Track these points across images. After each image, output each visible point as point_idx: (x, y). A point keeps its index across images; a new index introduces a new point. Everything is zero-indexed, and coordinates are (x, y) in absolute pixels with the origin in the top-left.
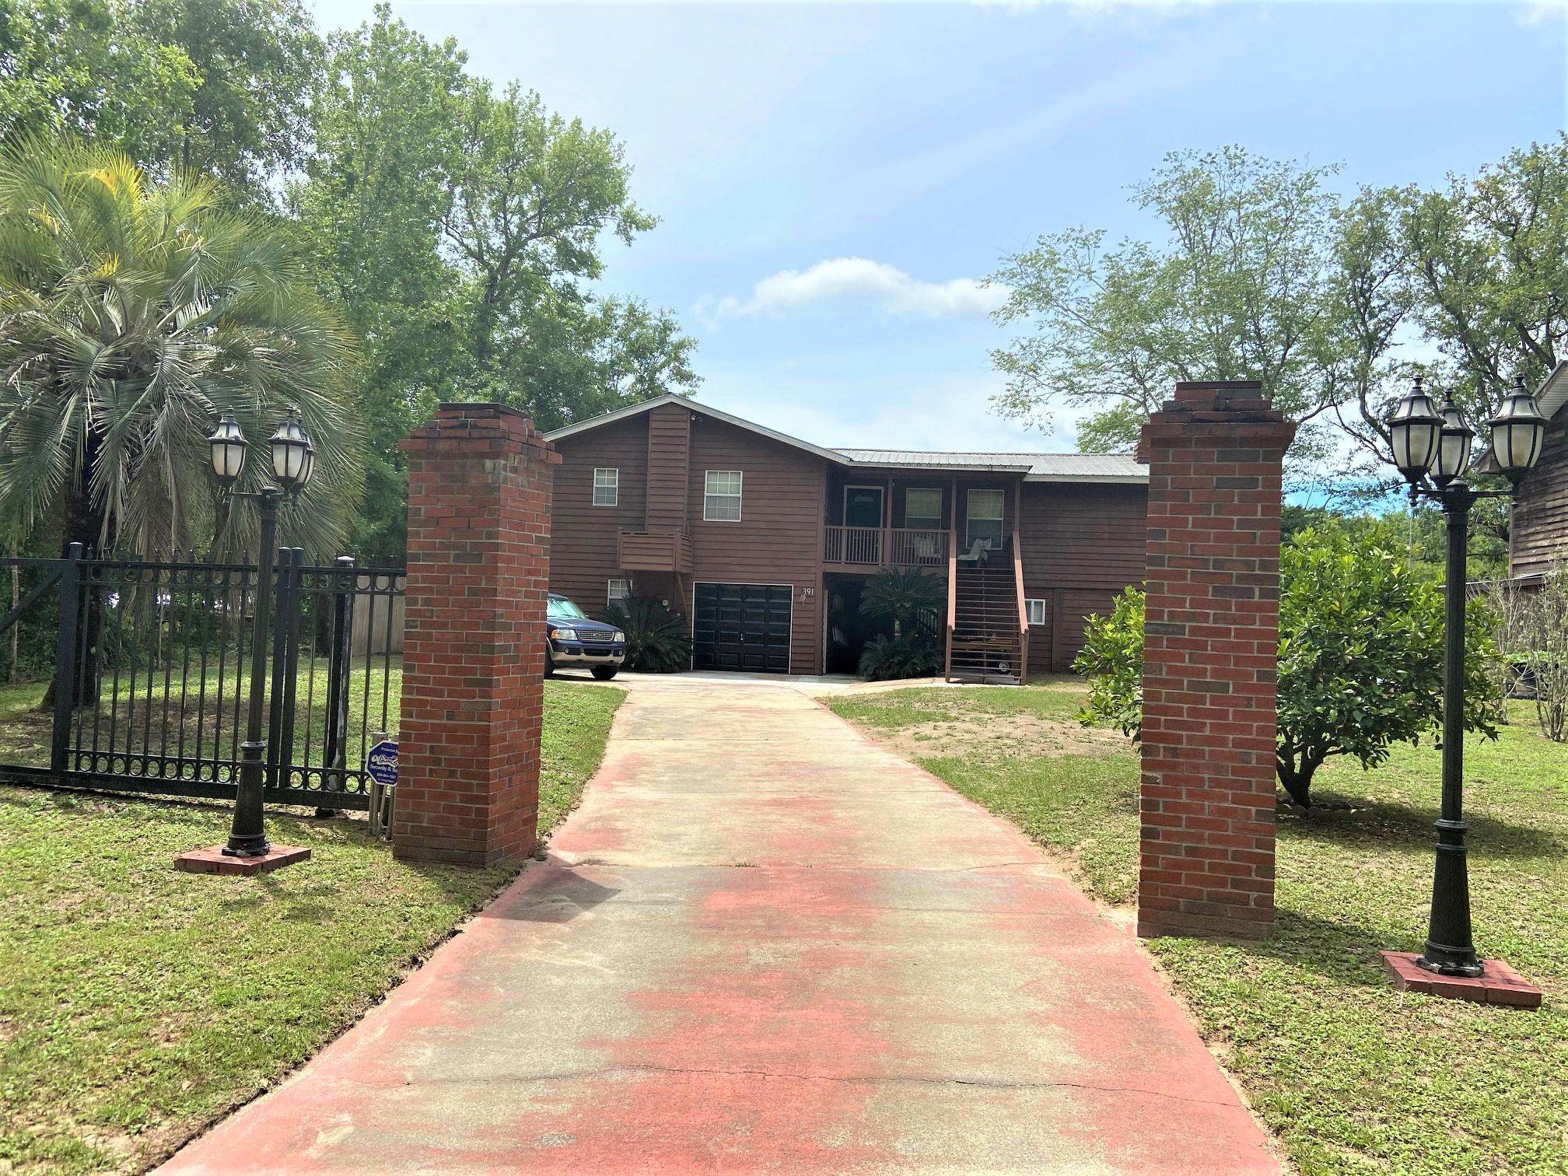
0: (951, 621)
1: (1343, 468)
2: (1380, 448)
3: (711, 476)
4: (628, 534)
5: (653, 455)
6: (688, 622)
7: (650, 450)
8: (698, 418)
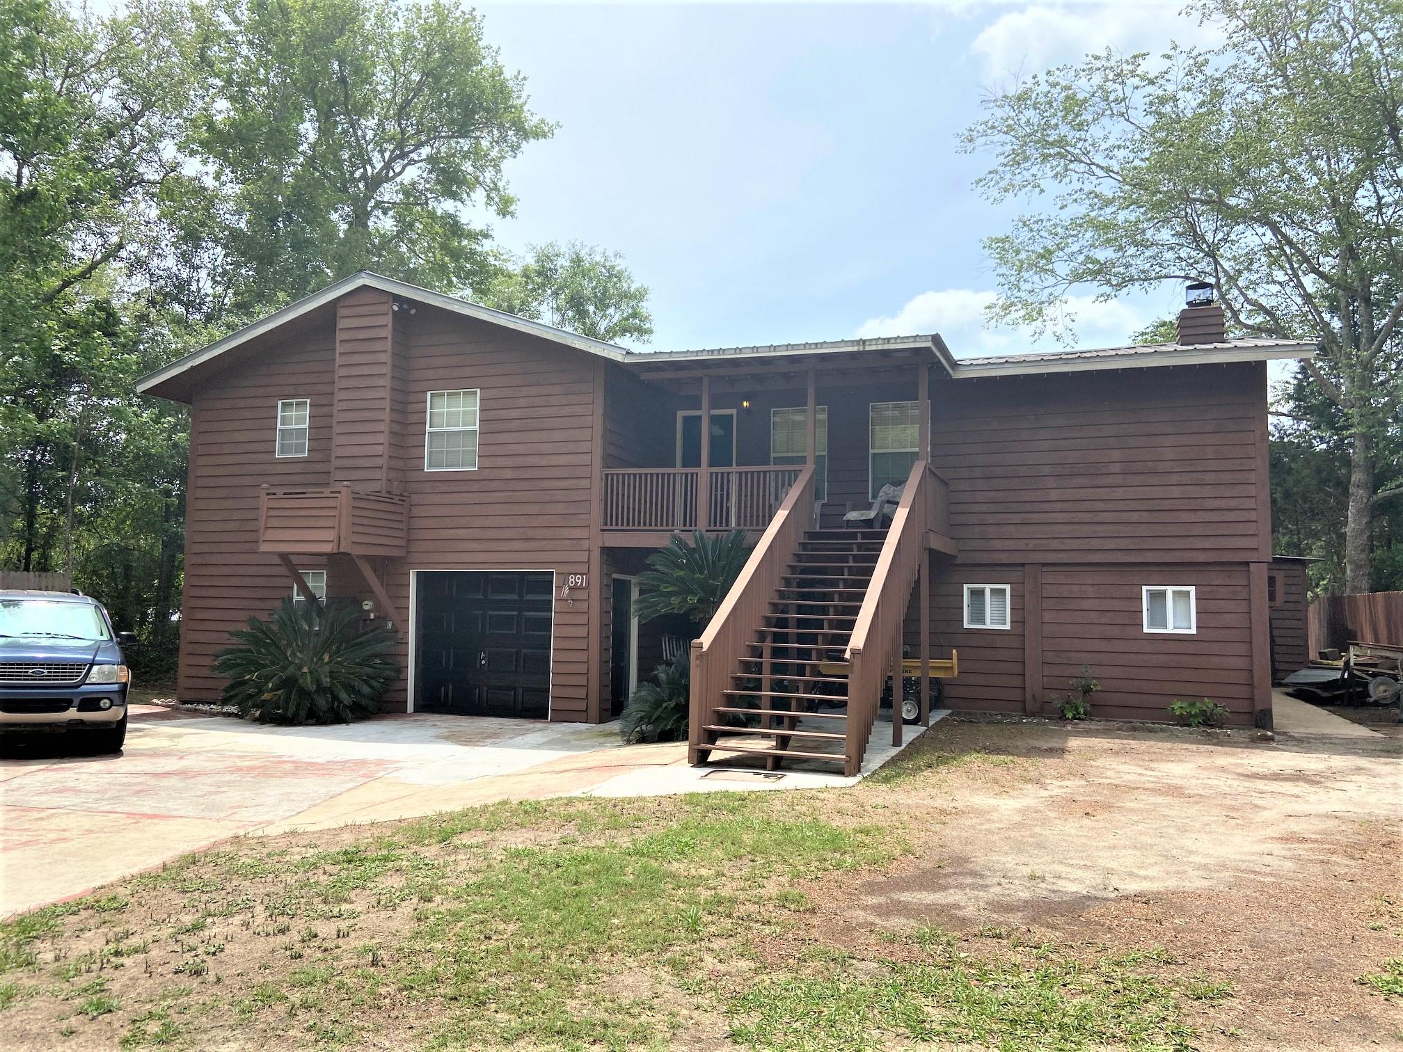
3: (437, 400)
4: (274, 494)
5: (342, 372)
6: (400, 635)
7: (337, 365)
8: (405, 306)
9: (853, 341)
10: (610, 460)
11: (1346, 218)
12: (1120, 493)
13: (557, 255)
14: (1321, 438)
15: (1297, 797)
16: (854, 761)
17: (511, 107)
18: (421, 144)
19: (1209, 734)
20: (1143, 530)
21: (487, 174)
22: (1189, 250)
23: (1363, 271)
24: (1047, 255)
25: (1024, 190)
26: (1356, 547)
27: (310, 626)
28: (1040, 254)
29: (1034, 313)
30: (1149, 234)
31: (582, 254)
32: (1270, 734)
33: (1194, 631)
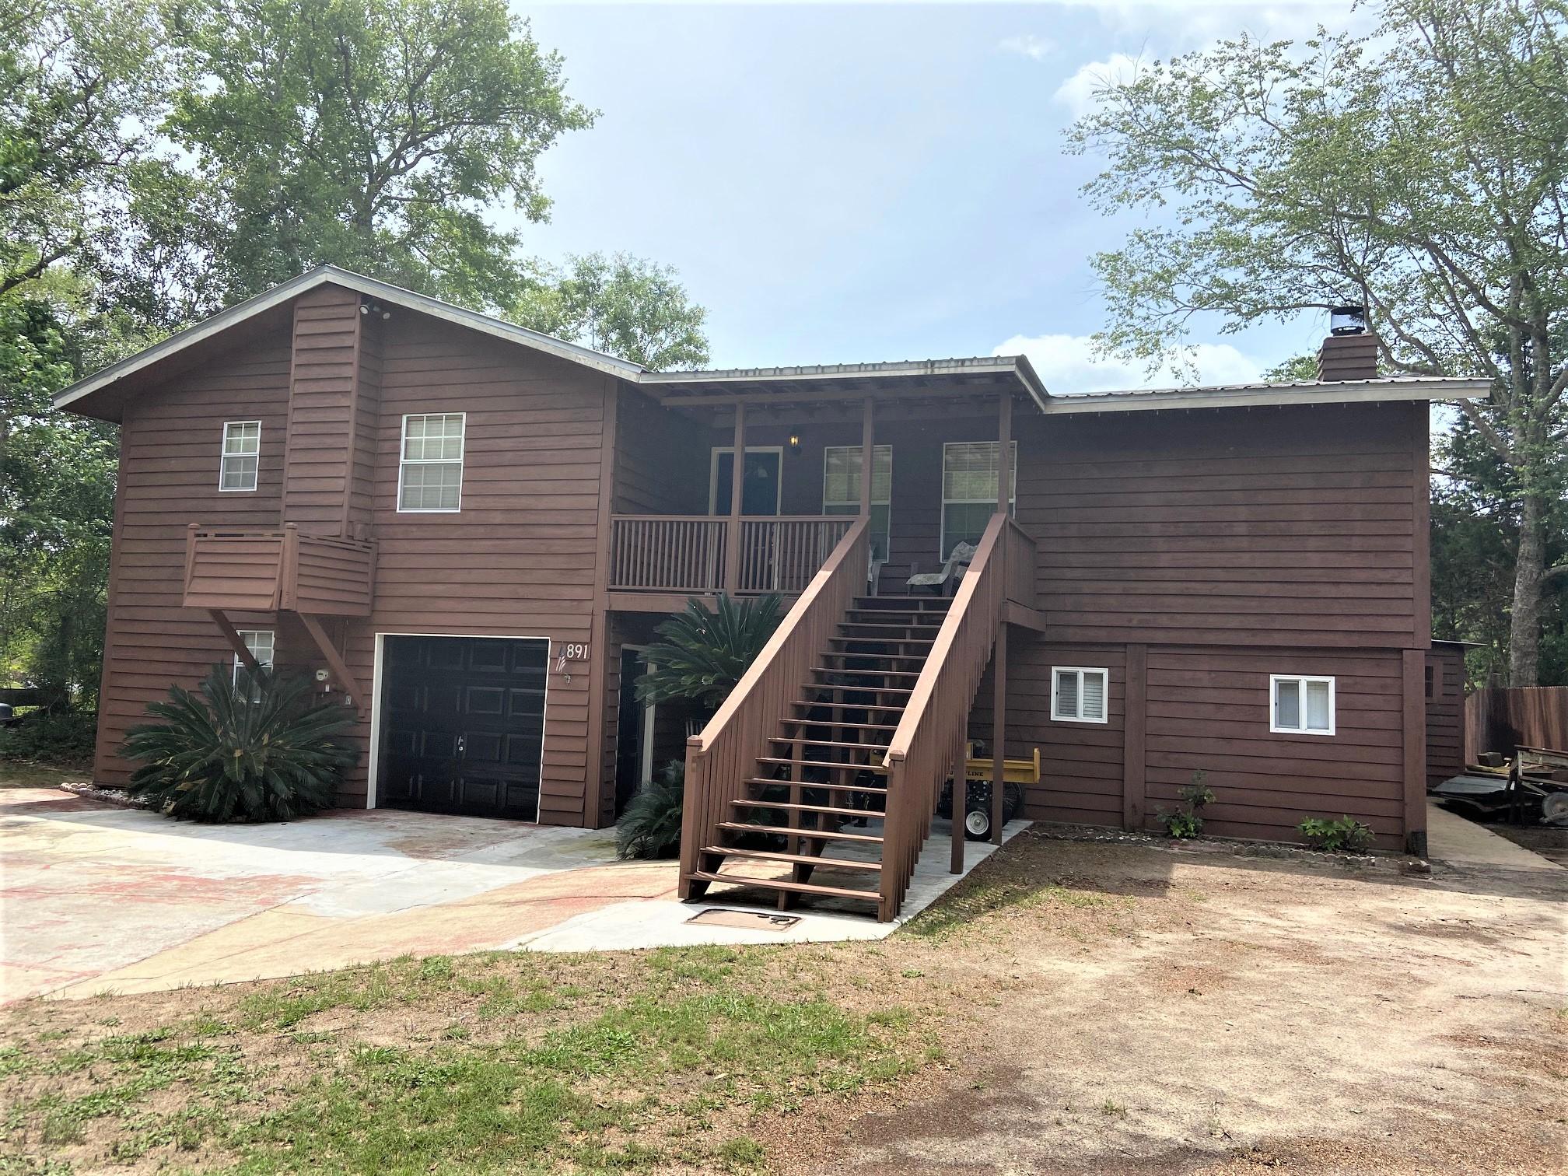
3: (412, 425)
4: (206, 535)
5: (298, 388)
6: (361, 713)
7: (292, 379)
8: (376, 309)
9: (919, 363)
10: (620, 504)
11: (1520, 240)
12: (1245, 559)
13: (602, 269)
14: (1484, 501)
15: (1468, 964)
16: (890, 902)
17: (544, 91)
18: (438, 131)
19: (1348, 863)
20: (1273, 607)
21: (517, 170)
22: (1334, 273)
23: (1540, 303)
24: (1166, 276)
25: (1142, 201)
26: (1523, 631)
27: (249, 698)
28: (1158, 274)
29: (1149, 345)
30: (1287, 253)
31: (630, 267)
32: (1424, 863)
33: (1332, 732)
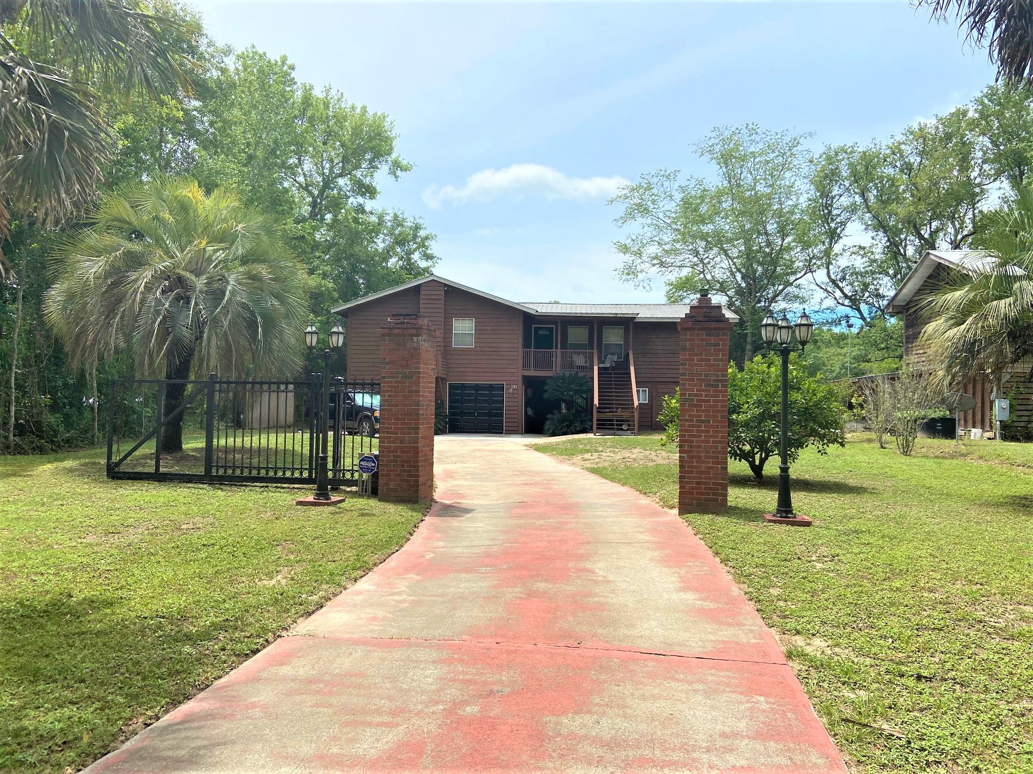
0: (596, 402)
1: (817, 308)
2: (837, 297)
3: (457, 321)
5: (423, 310)
7: (421, 307)
10: (525, 346)
